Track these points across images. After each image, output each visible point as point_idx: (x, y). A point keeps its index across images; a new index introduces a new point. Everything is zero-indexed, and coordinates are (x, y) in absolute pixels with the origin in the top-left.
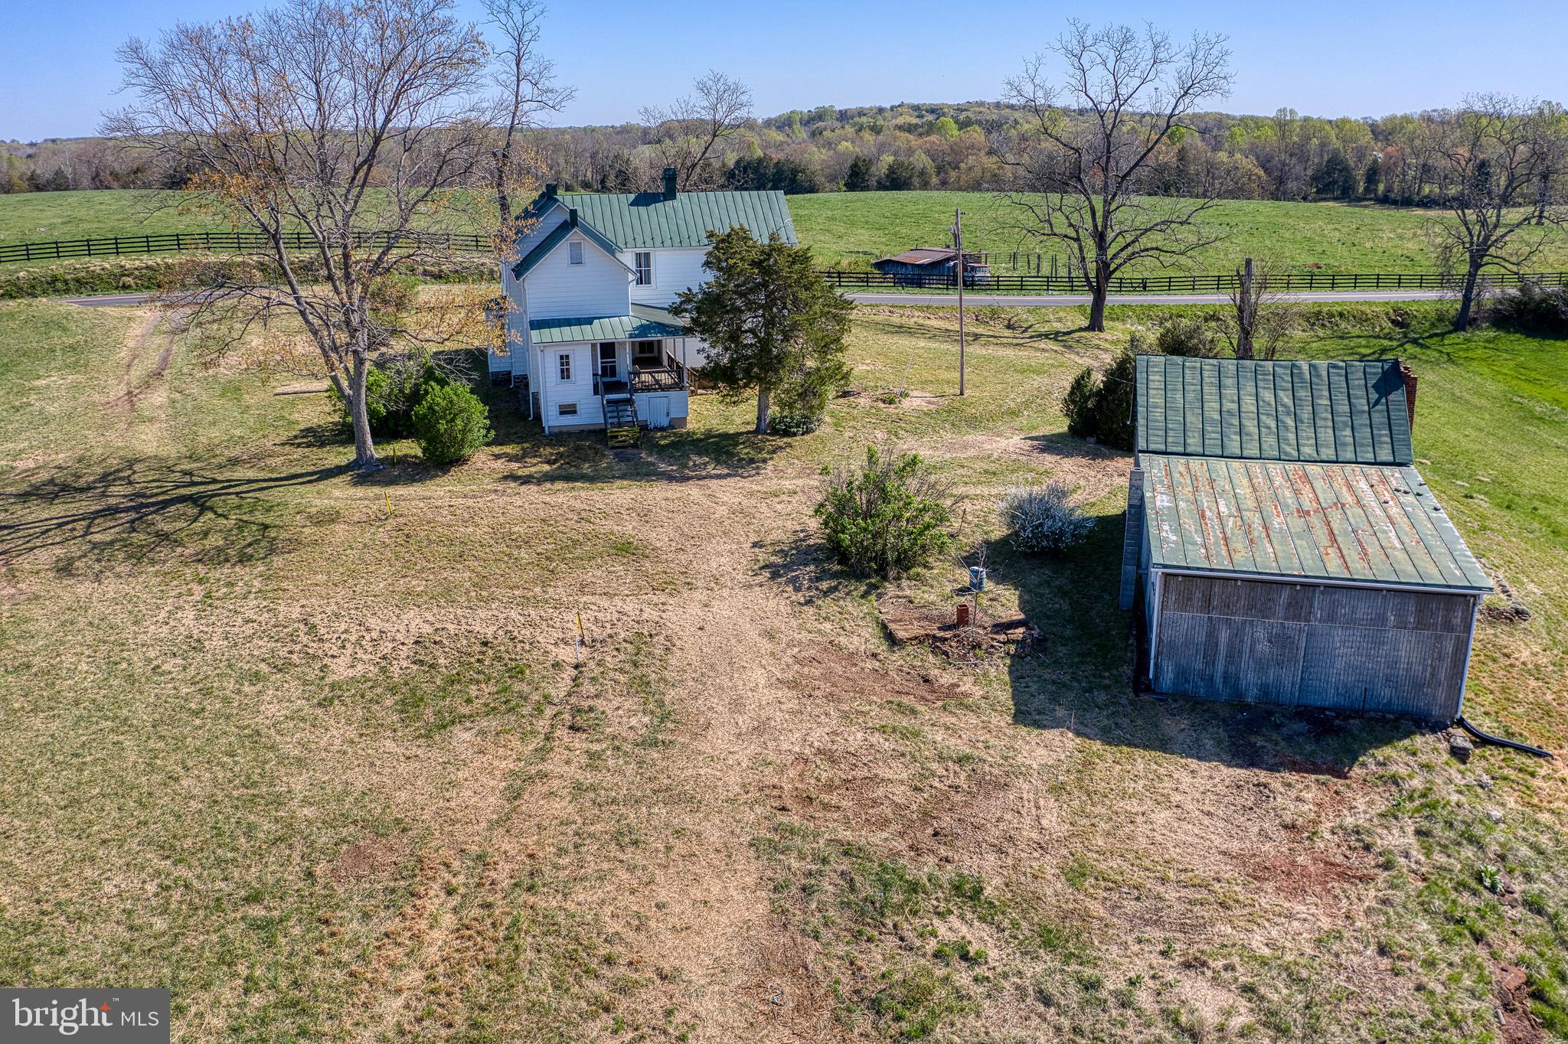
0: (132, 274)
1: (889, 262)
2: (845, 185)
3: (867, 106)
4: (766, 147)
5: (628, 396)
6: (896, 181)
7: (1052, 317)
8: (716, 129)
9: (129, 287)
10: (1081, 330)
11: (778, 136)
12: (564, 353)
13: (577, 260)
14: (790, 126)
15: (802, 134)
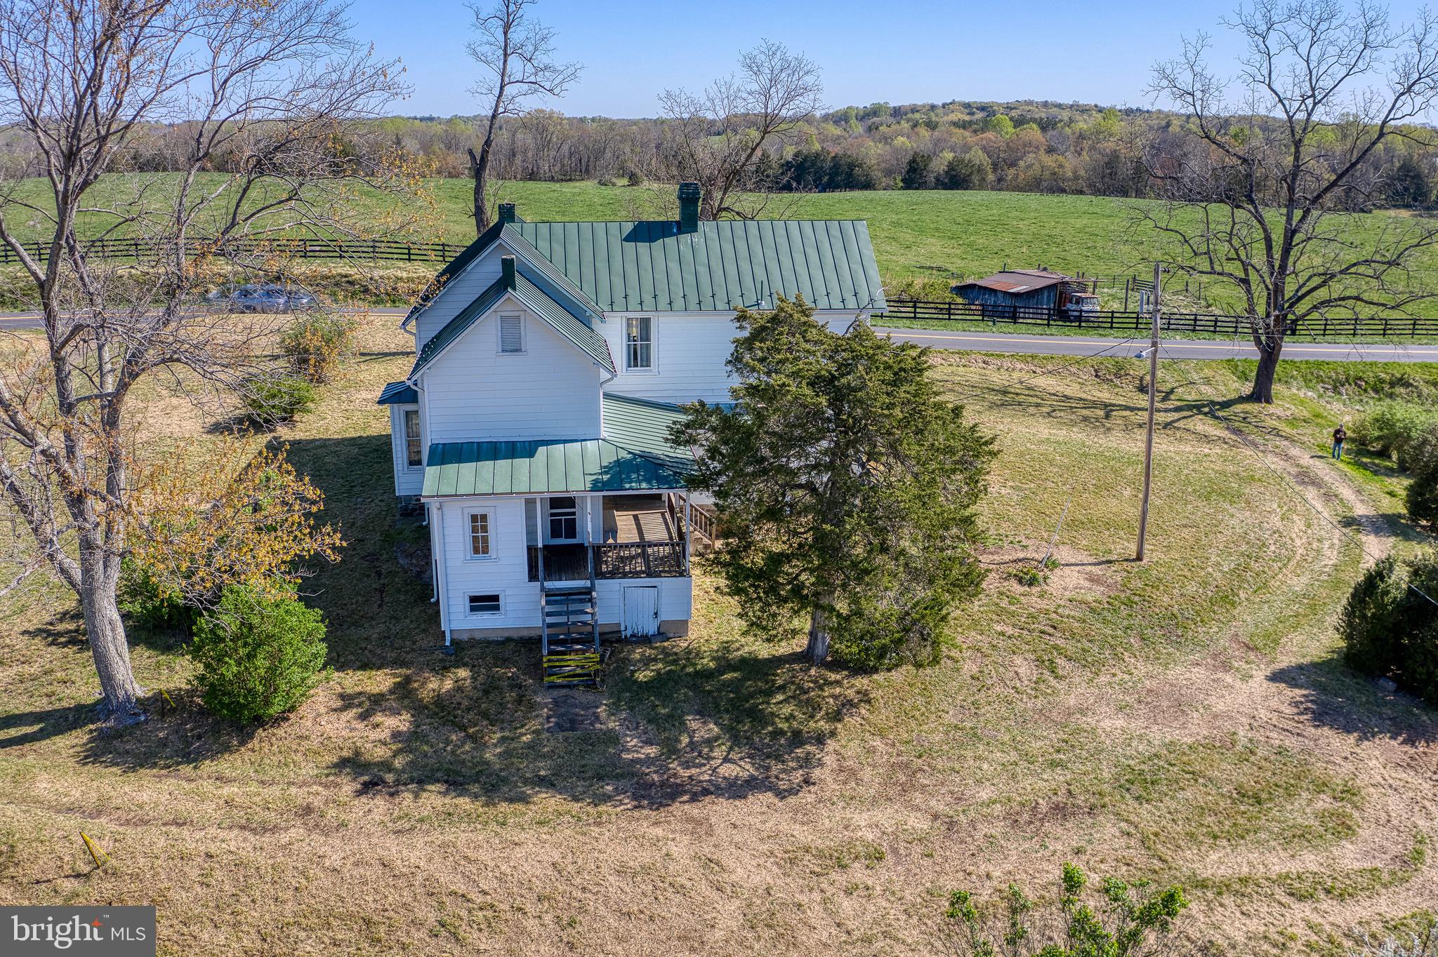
1: (972, 286)
2: (902, 180)
3: (920, 103)
4: (823, 141)
5: (588, 583)
6: (955, 180)
7: (1196, 377)
8: (767, 124)
10: (1242, 400)
11: (835, 131)
12: (479, 511)
13: (512, 347)
14: (847, 121)
15: (859, 128)
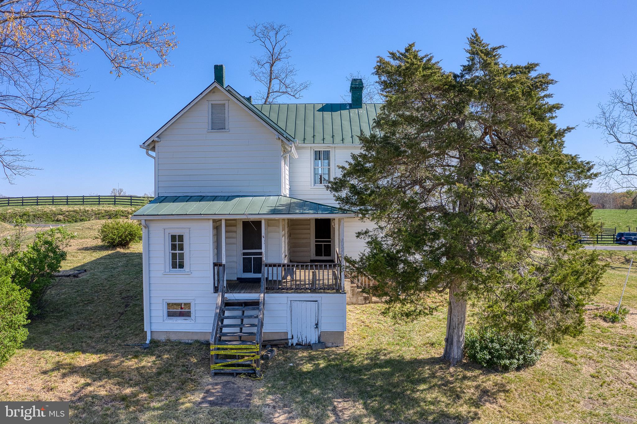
0: (64, 214)
5: (261, 296)
9: (60, 220)
12: (177, 232)
13: (219, 125)
